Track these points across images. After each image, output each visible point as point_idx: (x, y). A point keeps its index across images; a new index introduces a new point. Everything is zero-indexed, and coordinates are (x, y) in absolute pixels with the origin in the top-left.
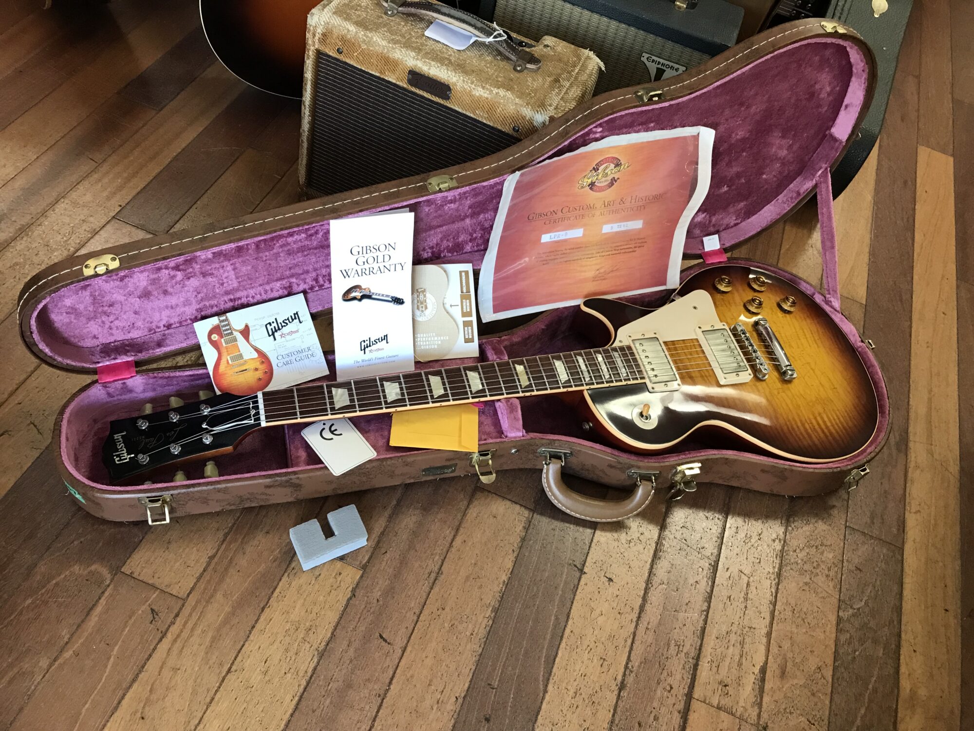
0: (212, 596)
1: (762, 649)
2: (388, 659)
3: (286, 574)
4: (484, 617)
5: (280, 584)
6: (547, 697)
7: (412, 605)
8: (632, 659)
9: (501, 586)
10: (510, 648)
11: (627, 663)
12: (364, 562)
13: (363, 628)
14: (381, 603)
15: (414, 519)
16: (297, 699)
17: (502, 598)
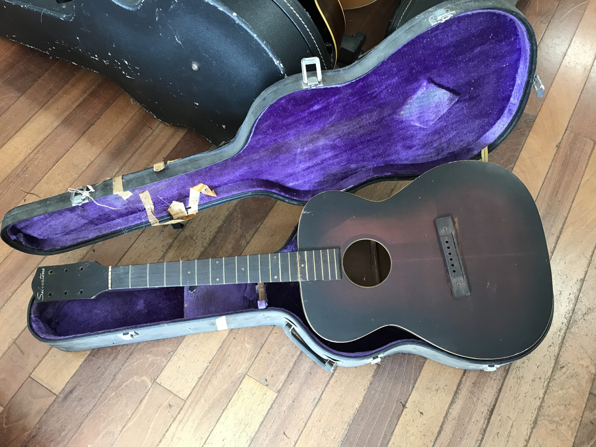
0: (199, 400)
3: (237, 391)
4: (343, 429)
5: (234, 397)
7: (303, 417)
9: (355, 411)
12: (279, 388)
13: (275, 428)
14: (286, 413)
17: (354, 418)
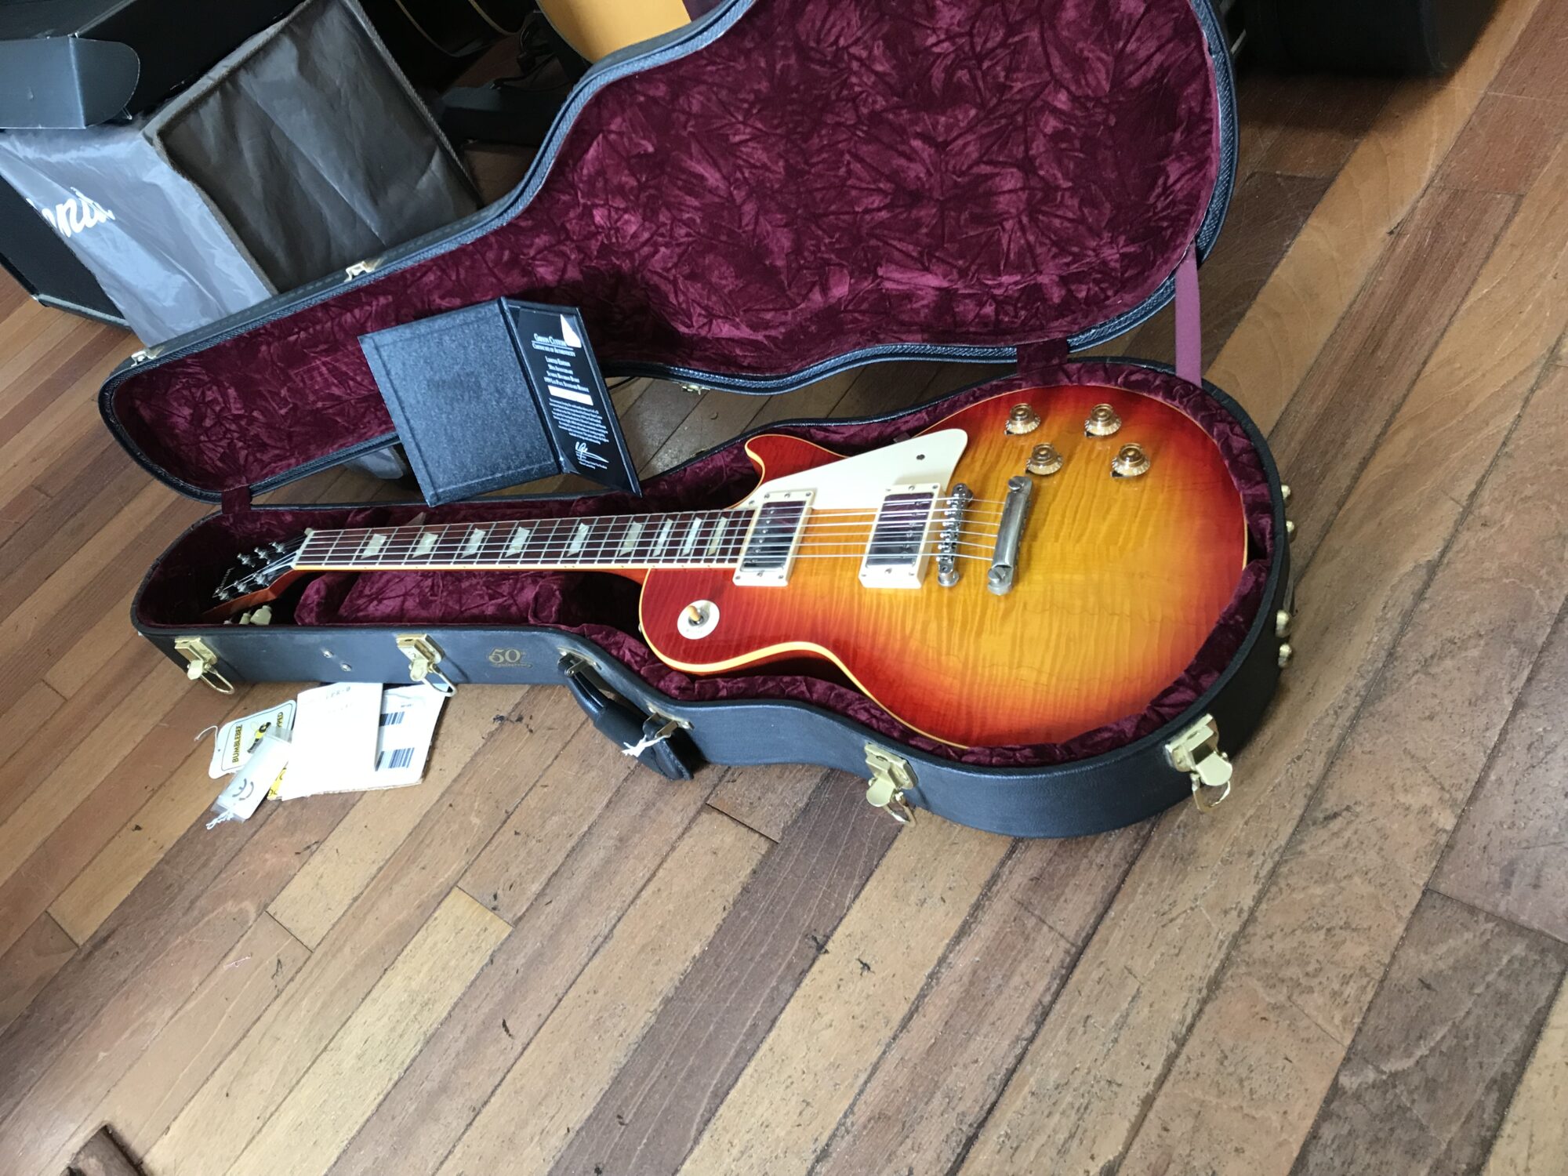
1: (1123, 1128)
2: (502, 1058)
3: (425, 925)
4: (647, 1011)
5: (414, 939)
6: (696, 1152)
7: (558, 982)
8: (856, 1109)
9: (688, 963)
10: (667, 1064)
11: (845, 1116)
12: (519, 914)
13: (487, 1010)
14: (520, 975)
15: (602, 853)
16: (381, 1097)
17: (682, 982)
